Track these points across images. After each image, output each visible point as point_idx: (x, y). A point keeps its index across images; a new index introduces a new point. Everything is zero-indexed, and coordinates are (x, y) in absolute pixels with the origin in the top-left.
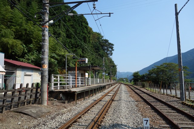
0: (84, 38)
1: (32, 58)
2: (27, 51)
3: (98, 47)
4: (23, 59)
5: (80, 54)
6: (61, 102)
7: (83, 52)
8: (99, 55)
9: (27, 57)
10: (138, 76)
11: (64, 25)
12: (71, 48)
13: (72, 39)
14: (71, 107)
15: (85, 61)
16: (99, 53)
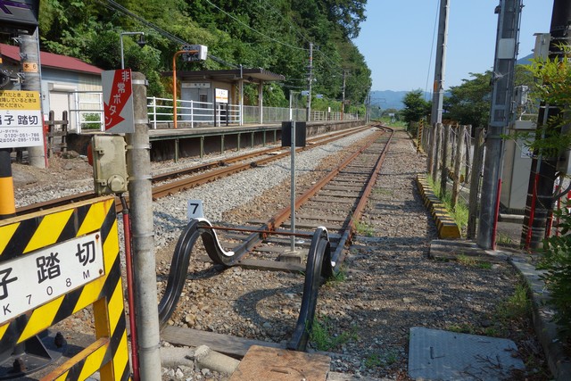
2: (66, 20)
3: (312, 9)
4: (56, 44)
5: (244, 31)
7: (251, 25)
8: (314, 33)
9: (69, 38)
10: (418, 104)
12: (213, 10)
15: (197, 55)
16: (315, 27)
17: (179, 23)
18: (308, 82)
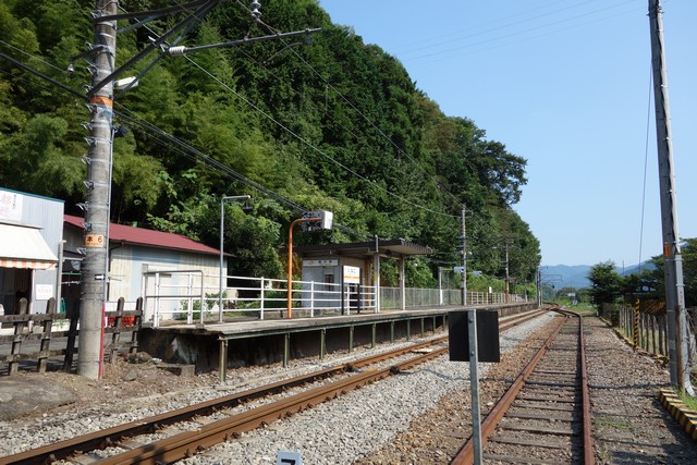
0: (398, 139)
1: (193, 213)
2: (175, 193)
3: (461, 173)
4: (161, 220)
5: (381, 199)
6: (168, 369)
8: (464, 200)
9: (177, 213)
10: (610, 280)
11: (315, 99)
12: (344, 178)
13: (345, 146)
15: (320, 223)
16: (465, 192)
17: (304, 193)
18: (462, 256)
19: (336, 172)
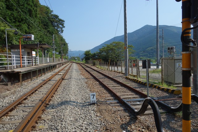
0: (30, 11)
3: (47, 23)
5: (26, 30)
6: (3, 84)
7: (28, 28)
8: (48, 31)
10: (89, 55)
12: (14, 22)
13: (14, 11)
14: (15, 89)
15: (30, 38)
16: (49, 29)
18: (53, 48)
19: (11, 20)
